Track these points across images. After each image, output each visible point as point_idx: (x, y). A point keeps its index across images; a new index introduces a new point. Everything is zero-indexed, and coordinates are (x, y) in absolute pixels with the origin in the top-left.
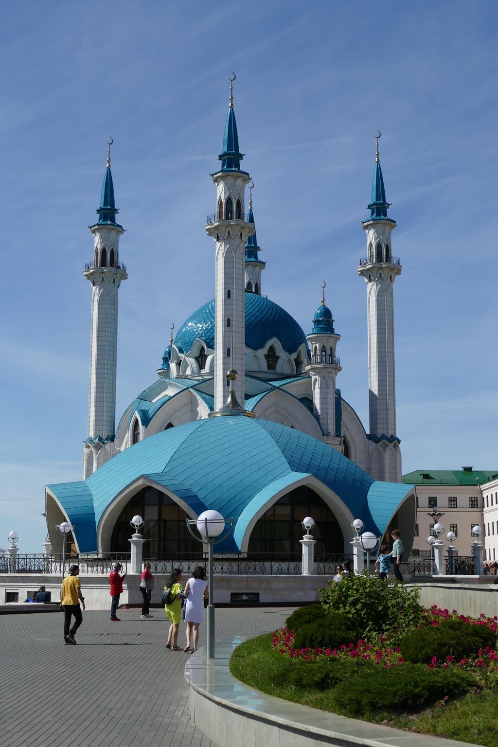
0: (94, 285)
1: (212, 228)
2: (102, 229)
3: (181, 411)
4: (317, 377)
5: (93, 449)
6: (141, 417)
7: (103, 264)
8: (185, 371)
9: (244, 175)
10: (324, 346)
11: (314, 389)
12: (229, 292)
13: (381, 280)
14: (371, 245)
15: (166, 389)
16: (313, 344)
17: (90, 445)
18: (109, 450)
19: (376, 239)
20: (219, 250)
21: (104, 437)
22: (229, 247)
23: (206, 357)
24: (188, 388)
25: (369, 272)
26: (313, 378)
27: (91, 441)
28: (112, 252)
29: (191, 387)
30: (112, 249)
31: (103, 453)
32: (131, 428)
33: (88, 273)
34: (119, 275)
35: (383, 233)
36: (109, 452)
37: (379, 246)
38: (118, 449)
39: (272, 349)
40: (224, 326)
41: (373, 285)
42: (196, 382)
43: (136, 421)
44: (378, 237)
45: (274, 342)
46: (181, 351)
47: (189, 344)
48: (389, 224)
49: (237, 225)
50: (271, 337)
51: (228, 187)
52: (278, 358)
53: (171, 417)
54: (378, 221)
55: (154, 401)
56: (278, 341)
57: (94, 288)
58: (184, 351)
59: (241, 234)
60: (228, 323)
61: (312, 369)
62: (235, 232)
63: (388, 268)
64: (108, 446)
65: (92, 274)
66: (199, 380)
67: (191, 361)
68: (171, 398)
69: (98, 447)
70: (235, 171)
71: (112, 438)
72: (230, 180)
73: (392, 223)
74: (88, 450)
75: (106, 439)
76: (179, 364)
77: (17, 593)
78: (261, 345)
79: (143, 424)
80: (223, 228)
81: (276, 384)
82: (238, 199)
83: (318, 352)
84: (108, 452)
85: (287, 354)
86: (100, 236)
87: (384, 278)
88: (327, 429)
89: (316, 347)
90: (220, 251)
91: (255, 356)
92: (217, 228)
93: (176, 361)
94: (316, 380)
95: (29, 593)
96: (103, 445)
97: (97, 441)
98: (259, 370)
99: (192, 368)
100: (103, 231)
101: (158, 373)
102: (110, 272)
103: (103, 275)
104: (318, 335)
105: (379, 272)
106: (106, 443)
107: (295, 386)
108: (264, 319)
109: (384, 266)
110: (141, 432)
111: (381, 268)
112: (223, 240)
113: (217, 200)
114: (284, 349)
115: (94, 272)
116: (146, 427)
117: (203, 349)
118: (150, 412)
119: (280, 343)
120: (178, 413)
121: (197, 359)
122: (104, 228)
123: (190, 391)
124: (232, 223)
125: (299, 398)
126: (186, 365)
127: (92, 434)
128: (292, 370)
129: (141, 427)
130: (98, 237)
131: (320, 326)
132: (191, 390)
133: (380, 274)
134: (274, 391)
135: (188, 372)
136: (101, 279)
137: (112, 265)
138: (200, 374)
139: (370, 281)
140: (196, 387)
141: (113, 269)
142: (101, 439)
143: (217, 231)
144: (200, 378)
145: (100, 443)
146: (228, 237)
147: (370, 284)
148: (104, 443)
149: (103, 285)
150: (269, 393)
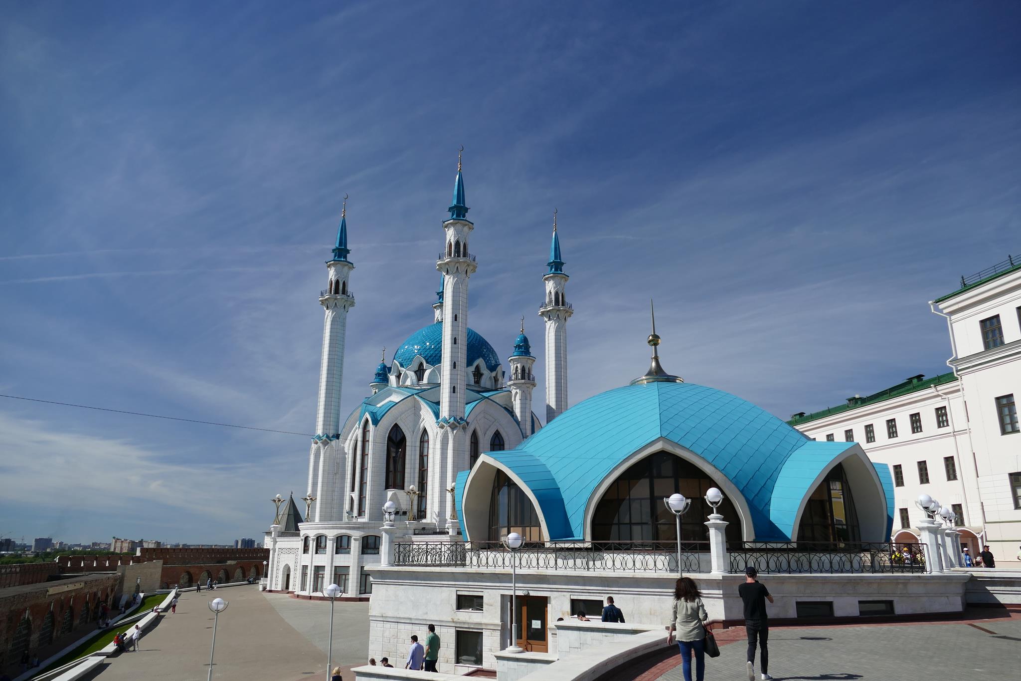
0: (327, 309)
1: (442, 264)
2: (337, 264)
3: (405, 413)
4: (518, 391)
5: (321, 445)
6: (371, 417)
7: (337, 292)
8: (404, 382)
9: (469, 224)
10: (523, 366)
11: (515, 400)
12: (456, 316)
13: (558, 320)
14: (550, 292)
15: (390, 395)
16: (514, 364)
17: (318, 441)
18: (334, 446)
19: (554, 288)
20: (448, 281)
21: (331, 435)
22: (457, 280)
23: (424, 371)
24: (413, 395)
25: (549, 313)
26: (514, 392)
27: (319, 438)
28: (344, 283)
29: (416, 394)
30: (344, 281)
31: (329, 448)
32: (361, 426)
33: (323, 299)
34: (349, 302)
35: (560, 284)
36: (335, 448)
37: (557, 294)
38: (342, 445)
39: (477, 367)
40: (452, 343)
41: (552, 323)
42: (417, 392)
43: (367, 420)
44: (556, 287)
45: (480, 361)
46: (402, 366)
47: (410, 360)
48: (565, 277)
49: (464, 262)
50: (478, 357)
51: (457, 232)
52: (482, 375)
53: (397, 418)
54: (557, 275)
55: (378, 406)
56: (483, 361)
57: (327, 311)
58: (405, 366)
60: (455, 341)
61: (514, 384)
62: (462, 268)
63: (564, 310)
64: (334, 442)
65: (326, 300)
66: (418, 389)
67: (412, 375)
68: (397, 403)
69: (325, 443)
70: (462, 220)
71: (337, 436)
72: (459, 226)
73: (567, 277)
74: (316, 445)
75: (333, 437)
76: (398, 377)
79: (373, 424)
80: (453, 264)
81: (486, 394)
82: (465, 242)
83: (519, 371)
84: (333, 447)
85: (489, 371)
86: (335, 270)
87: (561, 319)
88: (526, 433)
89: (517, 366)
90: (449, 283)
92: (448, 264)
93: (396, 374)
94: (517, 393)
96: (329, 441)
97: (324, 438)
99: (412, 380)
100: (337, 265)
101: (371, 386)
102: (342, 299)
103: (336, 301)
104: (520, 357)
105: (557, 313)
106: (332, 440)
107: (498, 397)
109: (561, 309)
110: (371, 430)
111: (559, 310)
112: (452, 274)
113: (447, 242)
114: (487, 368)
115: (329, 298)
116: (376, 427)
117: (421, 364)
118: (378, 414)
119: (484, 363)
120: (403, 415)
121: (415, 372)
122: (339, 263)
123: (414, 398)
124: (459, 260)
125: (501, 405)
126: (406, 377)
127: (320, 431)
128: (492, 385)
129: (371, 427)
130: (333, 270)
131: (520, 350)
132: (416, 396)
133: (558, 315)
134: (484, 400)
135: (408, 383)
136: (334, 304)
137: (343, 294)
138: (419, 385)
139: (550, 320)
140: (420, 394)
141: (344, 297)
142: (328, 437)
143: (447, 266)
144: (419, 388)
145: (327, 440)
146: (456, 272)
147: (549, 322)
148: (331, 440)
149: (336, 308)
150: (480, 402)
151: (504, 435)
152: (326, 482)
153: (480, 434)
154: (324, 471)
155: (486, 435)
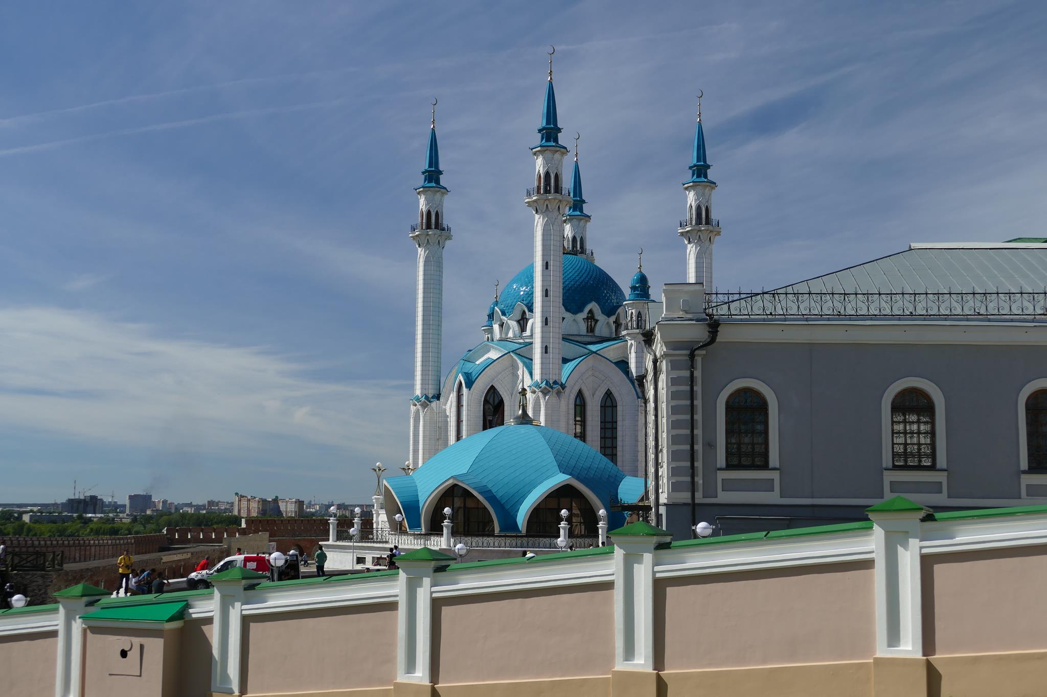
0: (419, 247)
1: (531, 201)
2: (427, 190)
3: (502, 374)
4: (633, 342)
5: (419, 407)
6: (465, 380)
7: (429, 227)
8: (507, 334)
9: (562, 149)
10: (639, 312)
11: (630, 353)
12: (547, 263)
13: (700, 243)
14: (691, 206)
15: (488, 351)
16: (629, 310)
17: (417, 403)
18: (435, 409)
19: (696, 200)
20: (538, 222)
21: (430, 396)
22: (547, 220)
23: (527, 320)
24: (509, 352)
25: (689, 234)
26: (629, 342)
27: (418, 399)
28: (437, 214)
29: (512, 351)
30: (437, 211)
31: (429, 411)
32: (455, 389)
33: (414, 235)
34: (443, 237)
35: (703, 194)
36: (435, 410)
37: (699, 208)
38: (444, 407)
39: (591, 312)
40: (543, 296)
41: (692, 247)
42: (518, 346)
43: (460, 384)
44: (698, 199)
45: (593, 306)
46: (504, 314)
47: (511, 307)
48: (710, 186)
49: (555, 199)
50: (590, 302)
51: (547, 161)
52: (596, 321)
53: (494, 379)
54: (698, 183)
55: (477, 363)
56: (596, 305)
57: (419, 250)
58: (507, 314)
59: (559, 207)
60: (546, 293)
61: (628, 334)
62: (553, 206)
63: (707, 230)
64: (434, 404)
65: (417, 236)
66: (520, 343)
67: (513, 324)
68: (495, 361)
69: (424, 406)
70: (553, 146)
71: (438, 397)
72: (548, 154)
73: (712, 185)
74: (415, 407)
75: (432, 398)
76: (501, 325)
77: (365, 558)
78: (580, 310)
79: (466, 387)
80: (542, 202)
81: (593, 348)
82: (557, 173)
83: (634, 318)
84: (434, 410)
85: (606, 317)
86: (425, 198)
87: (703, 241)
89: (632, 313)
90: (539, 224)
91: (574, 320)
92: (536, 202)
93: (499, 323)
94: (632, 344)
95: (373, 558)
96: (429, 403)
97: (423, 399)
98: (578, 334)
99: (514, 331)
100: (428, 193)
101: (483, 330)
102: (435, 234)
103: (428, 237)
104: (634, 301)
105: (698, 234)
106: (432, 402)
107: (611, 350)
108: (583, 283)
109: (703, 229)
110: (464, 394)
111: (700, 231)
112: (542, 213)
113: (536, 174)
114: (602, 313)
115: (419, 234)
116: (470, 390)
117: (524, 313)
118: (473, 374)
119: (598, 307)
120: (500, 375)
121: (518, 322)
122: (429, 190)
123: (511, 355)
124: (550, 198)
125: (614, 361)
126: (509, 328)
127: (418, 392)
128: (611, 333)
129: (465, 390)
130: (424, 199)
131: (636, 292)
132: (512, 354)
133: (699, 236)
134: (590, 356)
135: (511, 335)
136: (426, 240)
137: (437, 227)
138: (521, 337)
139: (690, 242)
140: (517, 351)
141: (438, 232)
142: (427, 398)
143: (535, 204)
144: (521, 341)
145: (427, 402)
146: (546, 211)
147: (689, 246)
148: (430, 402)
149: (428, 246)
150: (586, 357)
151: (616, 394)
152: (428, 449)
153: (587, 394)
154: (424, 436)
155: (595, 396)
